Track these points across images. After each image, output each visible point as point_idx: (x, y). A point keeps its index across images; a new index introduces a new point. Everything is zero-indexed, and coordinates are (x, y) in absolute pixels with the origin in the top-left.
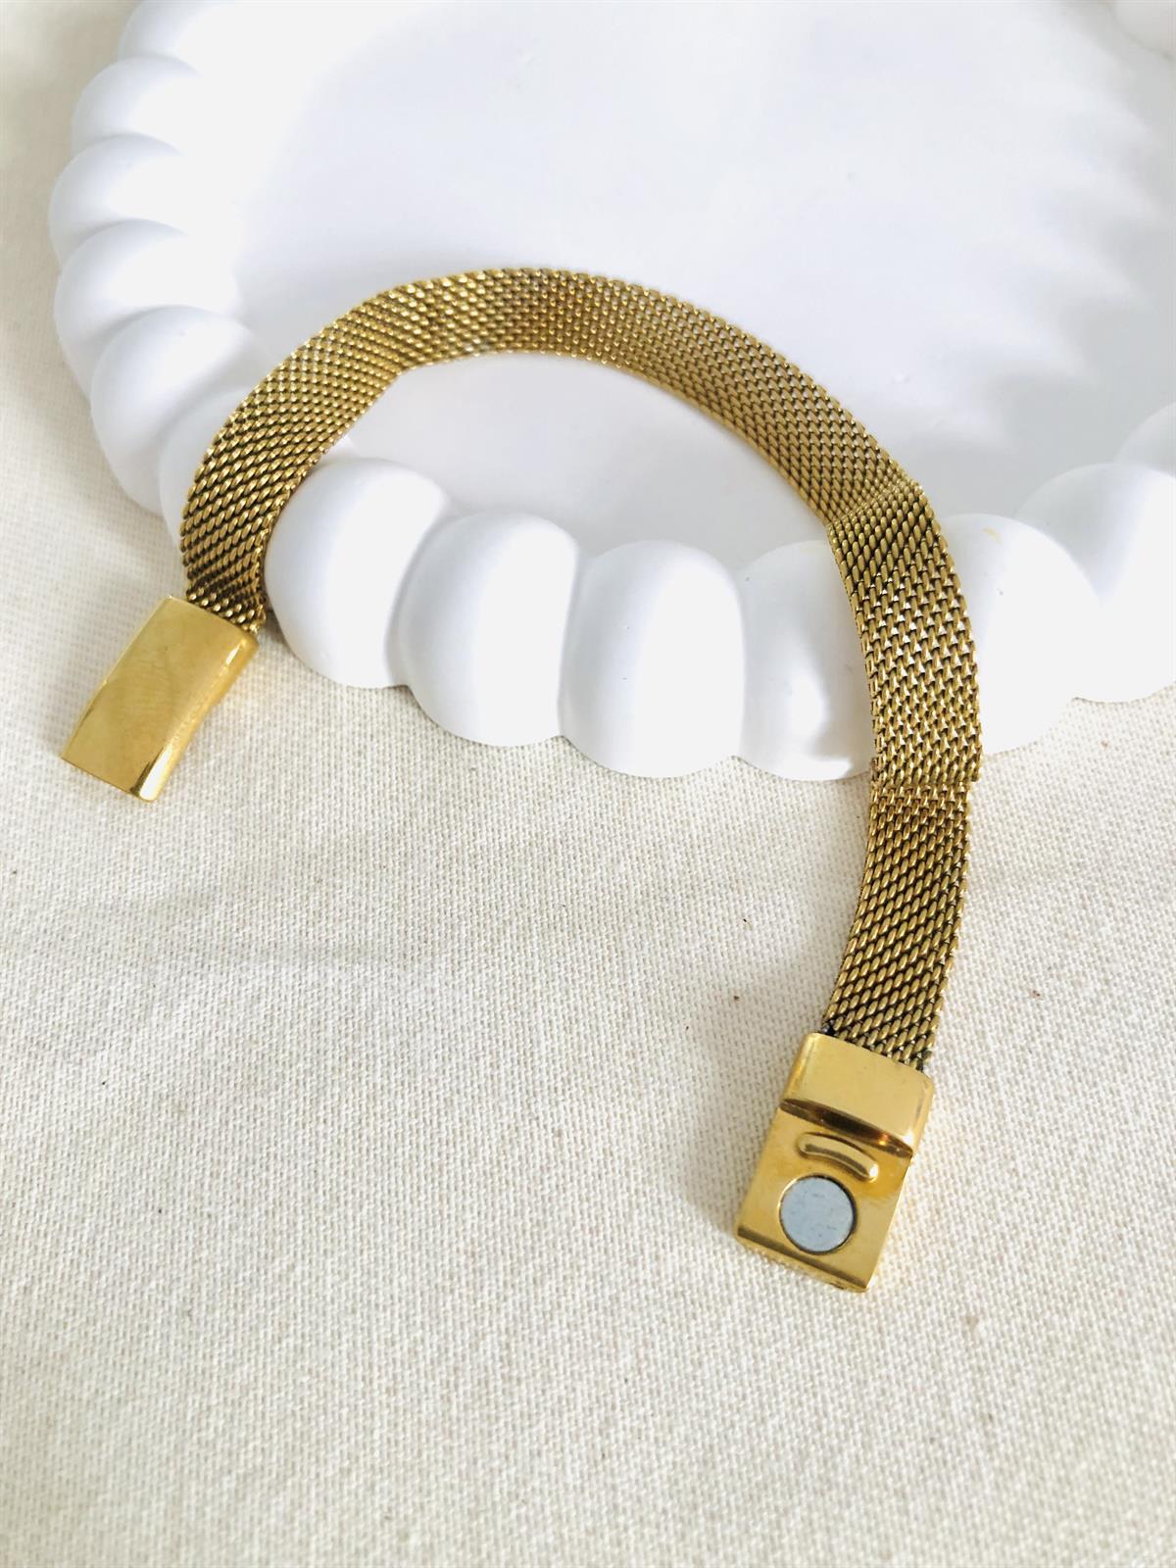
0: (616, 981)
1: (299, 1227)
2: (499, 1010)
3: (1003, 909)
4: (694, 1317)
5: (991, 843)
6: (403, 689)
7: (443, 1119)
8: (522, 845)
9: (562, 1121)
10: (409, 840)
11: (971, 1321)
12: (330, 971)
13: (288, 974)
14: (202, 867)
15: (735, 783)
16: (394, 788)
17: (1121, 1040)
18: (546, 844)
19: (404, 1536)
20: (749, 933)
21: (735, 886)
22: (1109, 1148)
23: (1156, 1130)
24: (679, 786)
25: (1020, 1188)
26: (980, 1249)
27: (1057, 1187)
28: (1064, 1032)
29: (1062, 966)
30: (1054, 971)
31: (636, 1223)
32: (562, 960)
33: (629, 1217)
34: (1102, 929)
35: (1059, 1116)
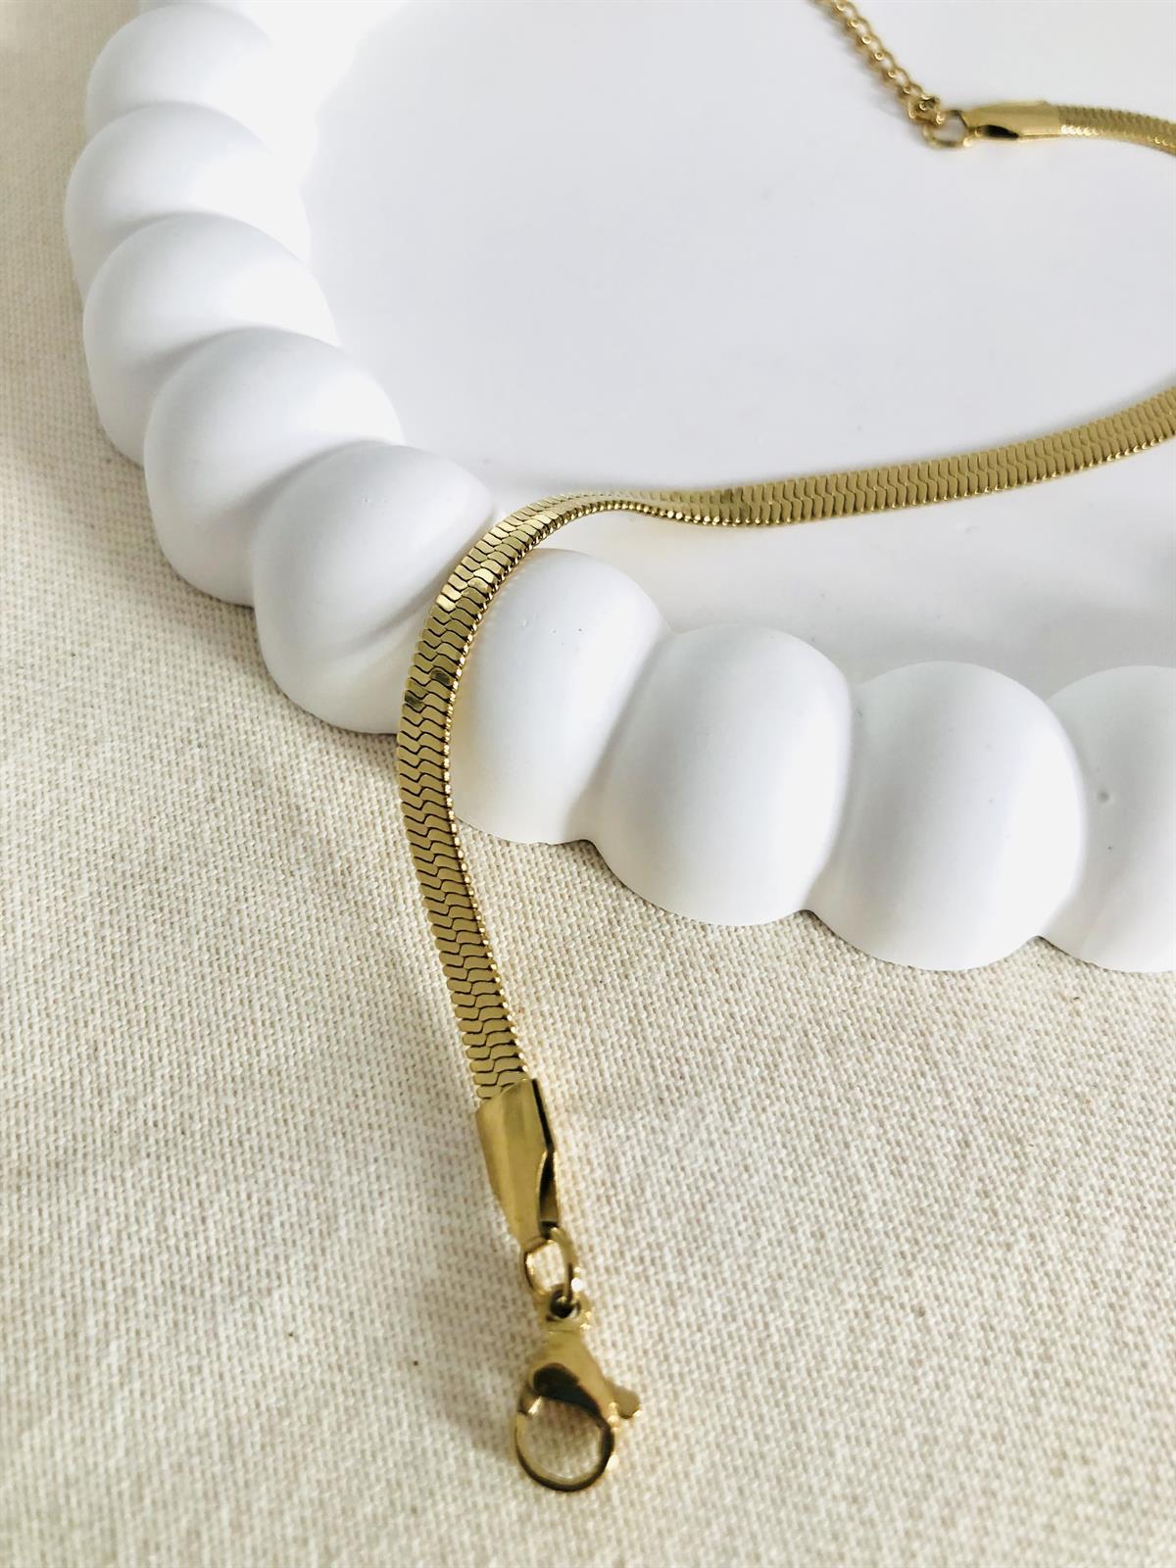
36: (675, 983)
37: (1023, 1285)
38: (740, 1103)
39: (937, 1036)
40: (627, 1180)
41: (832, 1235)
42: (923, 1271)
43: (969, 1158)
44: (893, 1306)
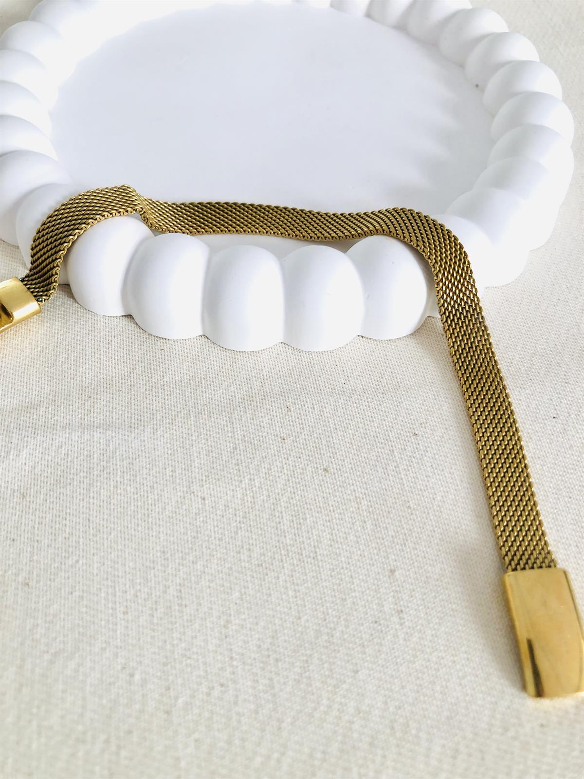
0: (230, 435)
1: (81, 543)
2: (175, 448)
3: (400, 401)
4: (267, 575)
5: (394, 375)
6: (129, 316)
7: (150, 495)
8: (186, 381)
9: (205, 493)
10: (132, 379)
11: (392, 571)
12: (95, 433)
13: (75, 436)
14: (34, 393)
15: (283, 353)
16: (125, 358)
17: (453, 452)
18: (197, 380)
19: (132, 675)
20: (289, 413)
21: (283, 394)
22: (450, 496)
24: (258, 355)
25: (412, 514)
26: (395, 540)
27: (428, 513)
28: (428, 449)
29: (427, 423)
30: (423, 425)
31: (239, 535)
33: (236, 533)
34: (444, 408)
35: (428, 484)
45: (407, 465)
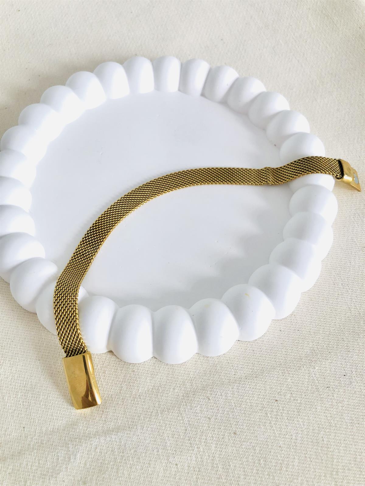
0: (181, 422)
2: (155, 436)
3: (266, 380)
5: (260, 363)
6: (111, 352)
7: (149, 468)
8: (151, 390)
9: (177, 461)
10: (122, 394)
12: (112, 436)
13: (102, 439)
15: (198, 360)
16: (115, 381)
17: (297, 408)
18: (156, 388)
20: (210, 401)
21: (204, 389)
22: (299, 435)
23: (309, 429)
24: (185, 364)
25: (282, 450)
26: (277, 468)
27: (290, 448)
28: (284, 408)
29: (281, 392)
30: (280, 394)
31: (199, 482)
32: (167, 419)
33: (197, 481)
34: (288, 380)
35: (287, 430)
36: (132, 402)
37: (196, 457)
38: (144, 426)
39: (182, 408)
40: (123, 444)
41: (160, 451)
42: (177, 457)
43: (187, 433)
44: (171, 464)
45: (275, 421)
